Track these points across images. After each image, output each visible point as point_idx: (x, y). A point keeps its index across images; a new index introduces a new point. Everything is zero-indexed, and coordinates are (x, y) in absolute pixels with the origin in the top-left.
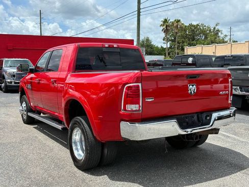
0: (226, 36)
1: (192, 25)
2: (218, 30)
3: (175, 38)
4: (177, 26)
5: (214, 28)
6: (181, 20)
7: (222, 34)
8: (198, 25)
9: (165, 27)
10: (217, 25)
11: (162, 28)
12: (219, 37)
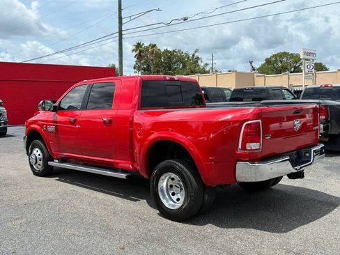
0: (207, 64)
1: (168, 51)
2: (198, 58)
3: (148, 66)
4: (153, 52)
5: (193, 55)
6: (157, 46)
7: (201, 62)
8: (174, 51)
9: (138, 52)
10: (196, 52)
11: (135, 54)
12: (198, 65)
